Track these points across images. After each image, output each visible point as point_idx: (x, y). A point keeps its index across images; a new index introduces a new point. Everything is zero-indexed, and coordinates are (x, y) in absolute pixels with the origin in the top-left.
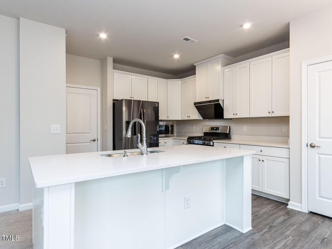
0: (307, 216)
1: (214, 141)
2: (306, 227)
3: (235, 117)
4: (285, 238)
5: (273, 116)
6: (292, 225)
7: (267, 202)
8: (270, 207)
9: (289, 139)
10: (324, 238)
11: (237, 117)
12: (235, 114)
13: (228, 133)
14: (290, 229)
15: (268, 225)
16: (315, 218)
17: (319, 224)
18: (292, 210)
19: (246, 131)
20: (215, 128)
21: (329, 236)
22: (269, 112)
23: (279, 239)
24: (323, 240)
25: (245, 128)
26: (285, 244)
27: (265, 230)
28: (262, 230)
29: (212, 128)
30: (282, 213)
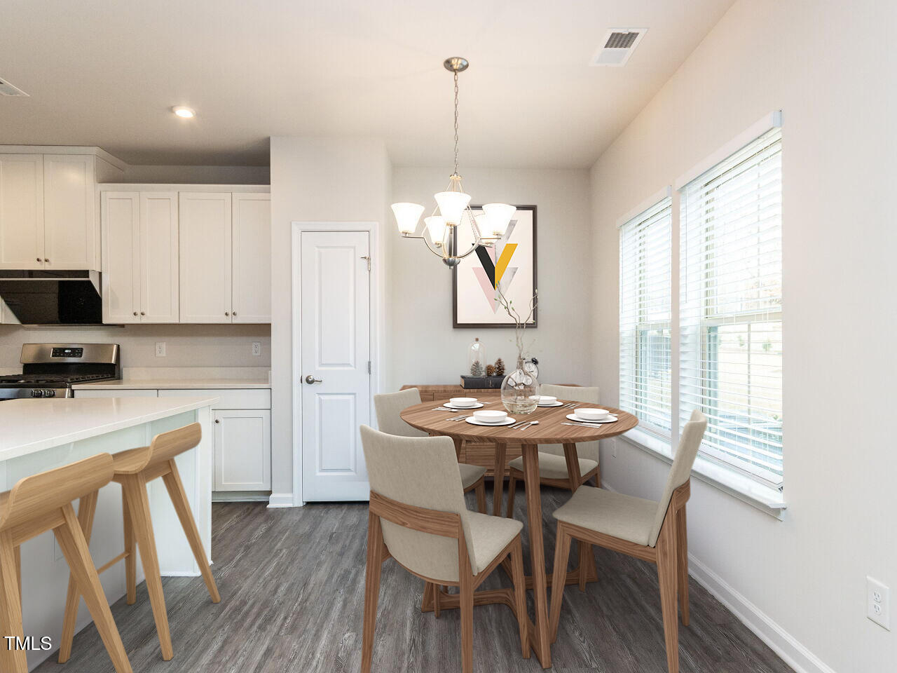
0: (302, 512)
1: (74, 387)
2: (305, 528)
3: (137, 320)
4: (276, 555)
5: (235, 321)
6: (282, 532)
7: (227, 509)
8: (235, 516)
9: (271, 370)
10: (333, 534)
11: (144, 320)
12: (139, 313)
13: (113, 362)
14: (281, 539)
15: (241, 546)
16: (315, 511)
17: (322, 517)
18: (277, 509)
19: (164, 355)
20: (66, 351)
21: (338, 529)
22: (227, 314)
23: (267, 560)
24: (331, 537)
25: (162, 348)
26: (278, 563)
27: (238, 557)
28: (234, 558)
29: (59, 352)
30: (260, 519)
